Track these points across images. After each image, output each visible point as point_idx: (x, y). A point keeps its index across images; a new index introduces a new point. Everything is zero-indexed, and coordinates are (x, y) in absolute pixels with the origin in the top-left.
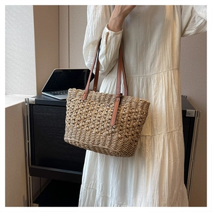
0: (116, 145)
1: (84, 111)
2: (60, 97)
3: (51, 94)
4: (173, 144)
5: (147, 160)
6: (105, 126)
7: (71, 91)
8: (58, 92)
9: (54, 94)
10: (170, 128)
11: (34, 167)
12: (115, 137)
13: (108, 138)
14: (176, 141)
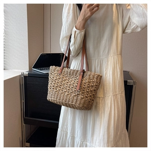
0: (80, 103)
1: (60, 80)
2: (44, 72)
3: (39, 69)
4: (118, 102)
5: (100, 113)
6: (73, 90)
7: (52, 68)
8: (43, 68)
9: (41, 70)
10: (115, 92)
11: (27, 118)
12: (80, 97)
13: (75, 98)
14: (119, 100)
